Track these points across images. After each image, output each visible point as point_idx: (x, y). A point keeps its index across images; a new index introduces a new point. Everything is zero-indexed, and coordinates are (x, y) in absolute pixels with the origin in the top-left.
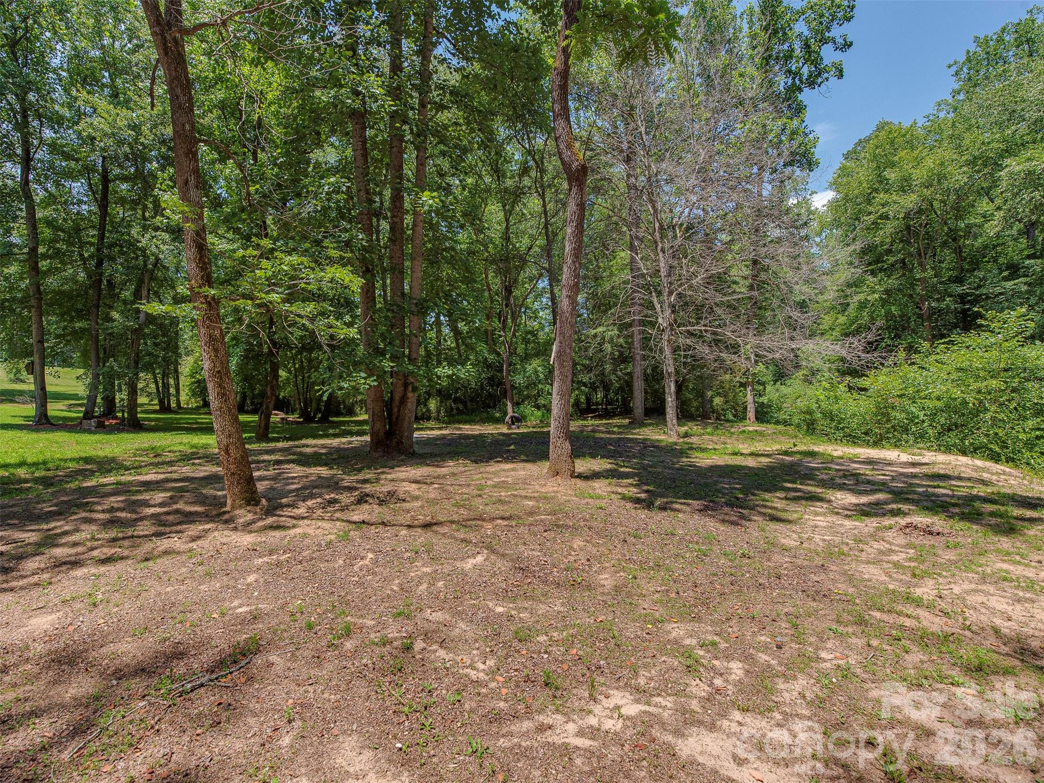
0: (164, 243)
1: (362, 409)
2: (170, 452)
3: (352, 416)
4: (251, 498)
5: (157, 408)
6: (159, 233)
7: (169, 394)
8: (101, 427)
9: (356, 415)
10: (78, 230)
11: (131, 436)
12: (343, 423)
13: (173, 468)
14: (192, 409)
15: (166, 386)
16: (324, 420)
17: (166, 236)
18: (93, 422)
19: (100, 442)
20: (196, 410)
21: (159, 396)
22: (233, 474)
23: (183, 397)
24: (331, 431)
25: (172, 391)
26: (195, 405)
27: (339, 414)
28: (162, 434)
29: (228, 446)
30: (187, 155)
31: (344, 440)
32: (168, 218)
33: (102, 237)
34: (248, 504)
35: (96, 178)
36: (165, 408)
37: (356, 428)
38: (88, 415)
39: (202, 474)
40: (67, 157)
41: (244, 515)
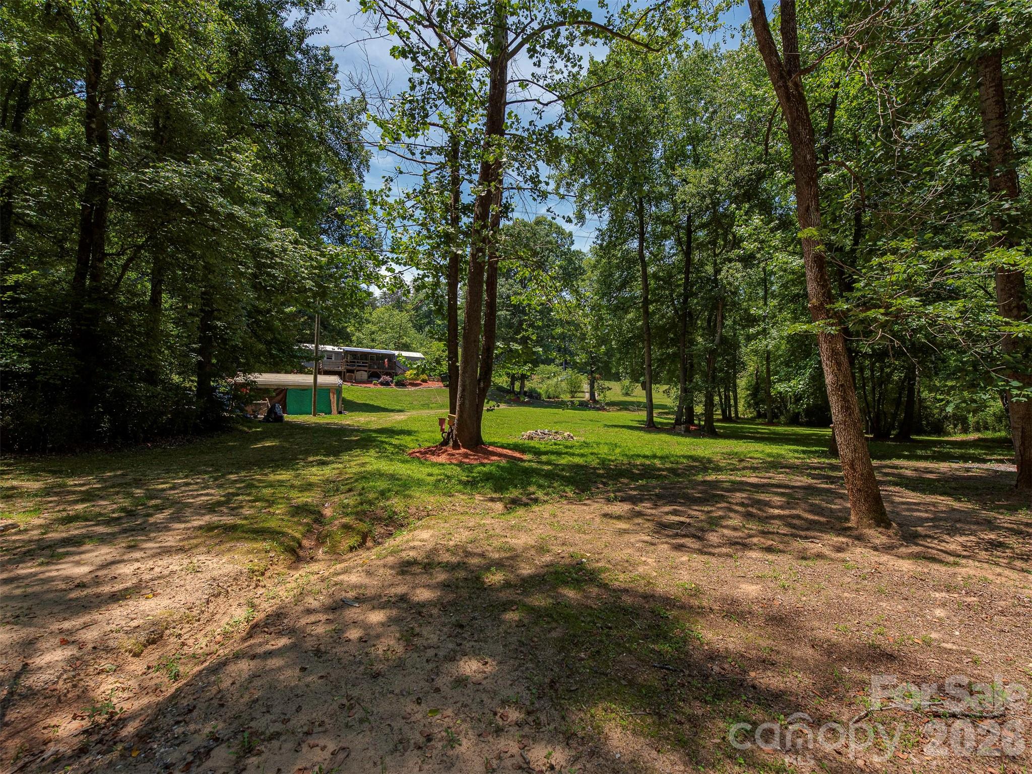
0: (738, 271)
1: (955, 426)
2: (751, 458)
3: (939, 436)
4: (881, 519)
5: (721, 417)
6: (733, 264)
7: (730, 406)
8: (688, 433)
9: (948, 434)
10: (671, 276)
11: (712, 441)
12: (935, 443)
13: (767, 474)
14: (748, 419)
15: (727, 398)
16: (903, 437)
17: (739, 265)
18: (683, 427)
19: (691, 444)
20: (751, 421)
21: (722, 406)
22: (859, 490)
23: (741, 408)
24: (919, 452)
25: (732, 402)
26: (750, 416)
27: (920, 432)
28: (736, 442)
29: (853, 461)
30: (808, 184)
31: (954, 465)
32: (744, 249)
33: (687, 278)
34: (878, 526)
35: (682, 234)
36: (726, 418)
37: (958, 451)
38: (678, 422)
39: (799, 484)
40: (665, 223)
41: (877, 536)
